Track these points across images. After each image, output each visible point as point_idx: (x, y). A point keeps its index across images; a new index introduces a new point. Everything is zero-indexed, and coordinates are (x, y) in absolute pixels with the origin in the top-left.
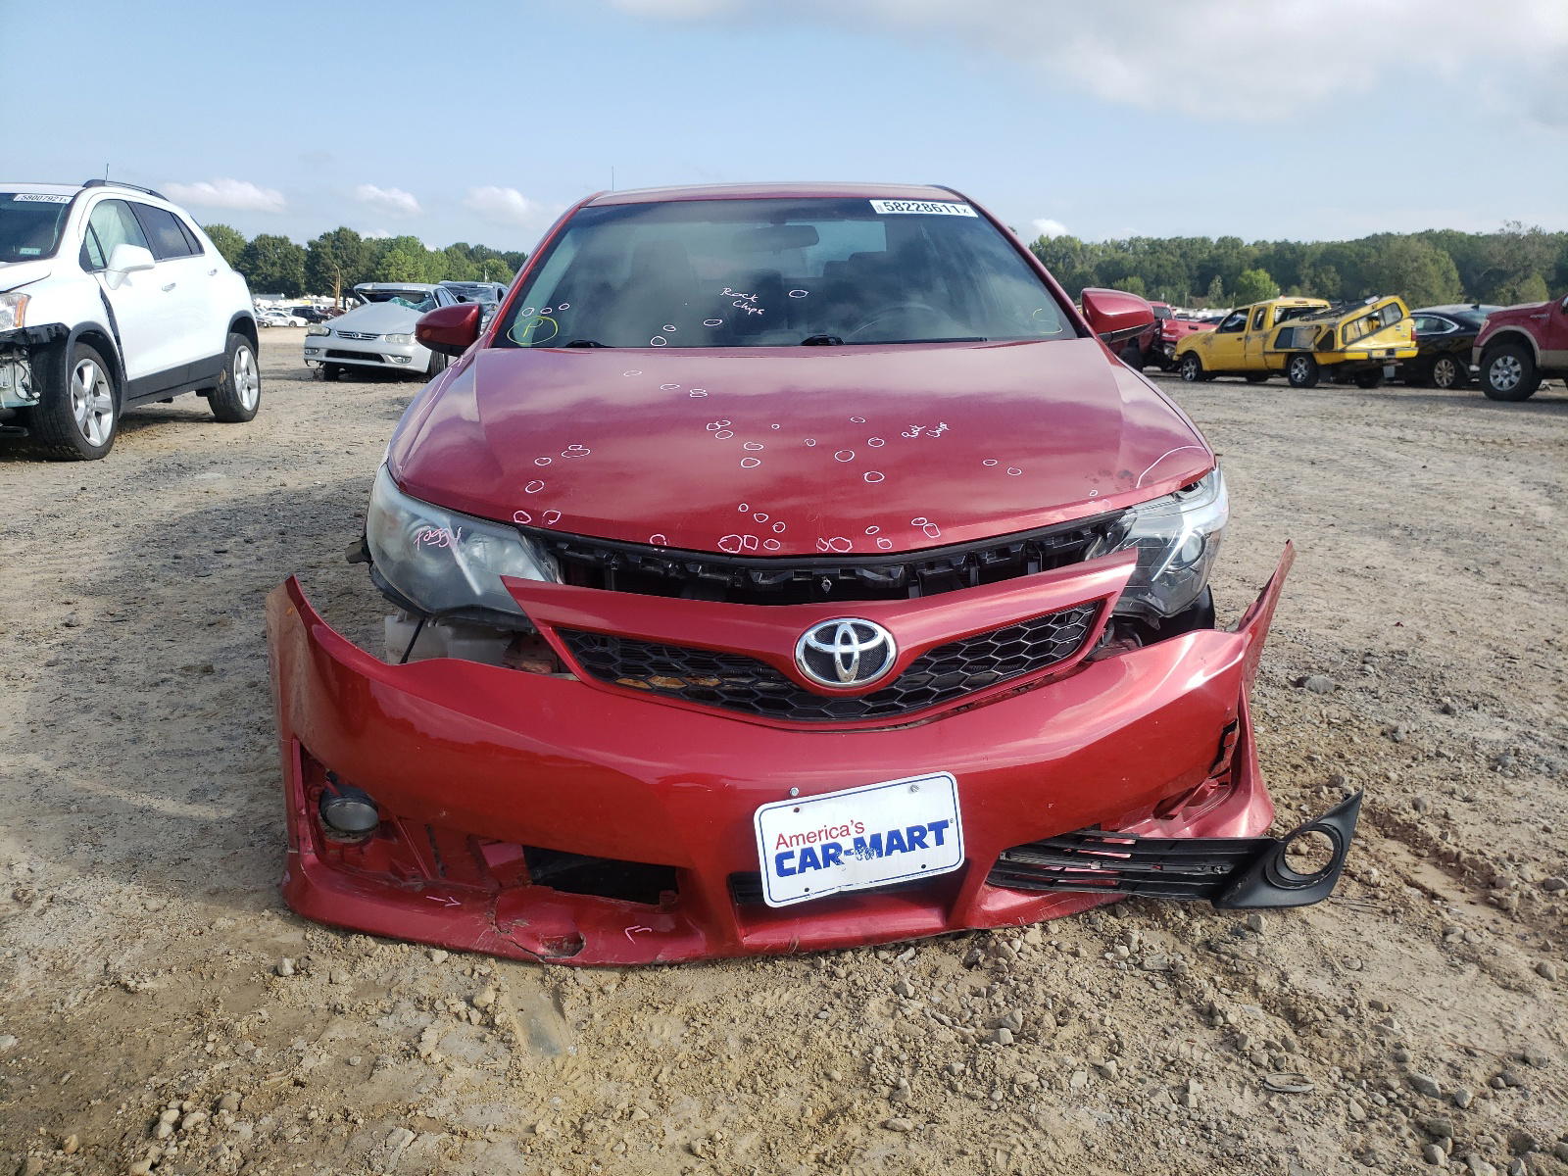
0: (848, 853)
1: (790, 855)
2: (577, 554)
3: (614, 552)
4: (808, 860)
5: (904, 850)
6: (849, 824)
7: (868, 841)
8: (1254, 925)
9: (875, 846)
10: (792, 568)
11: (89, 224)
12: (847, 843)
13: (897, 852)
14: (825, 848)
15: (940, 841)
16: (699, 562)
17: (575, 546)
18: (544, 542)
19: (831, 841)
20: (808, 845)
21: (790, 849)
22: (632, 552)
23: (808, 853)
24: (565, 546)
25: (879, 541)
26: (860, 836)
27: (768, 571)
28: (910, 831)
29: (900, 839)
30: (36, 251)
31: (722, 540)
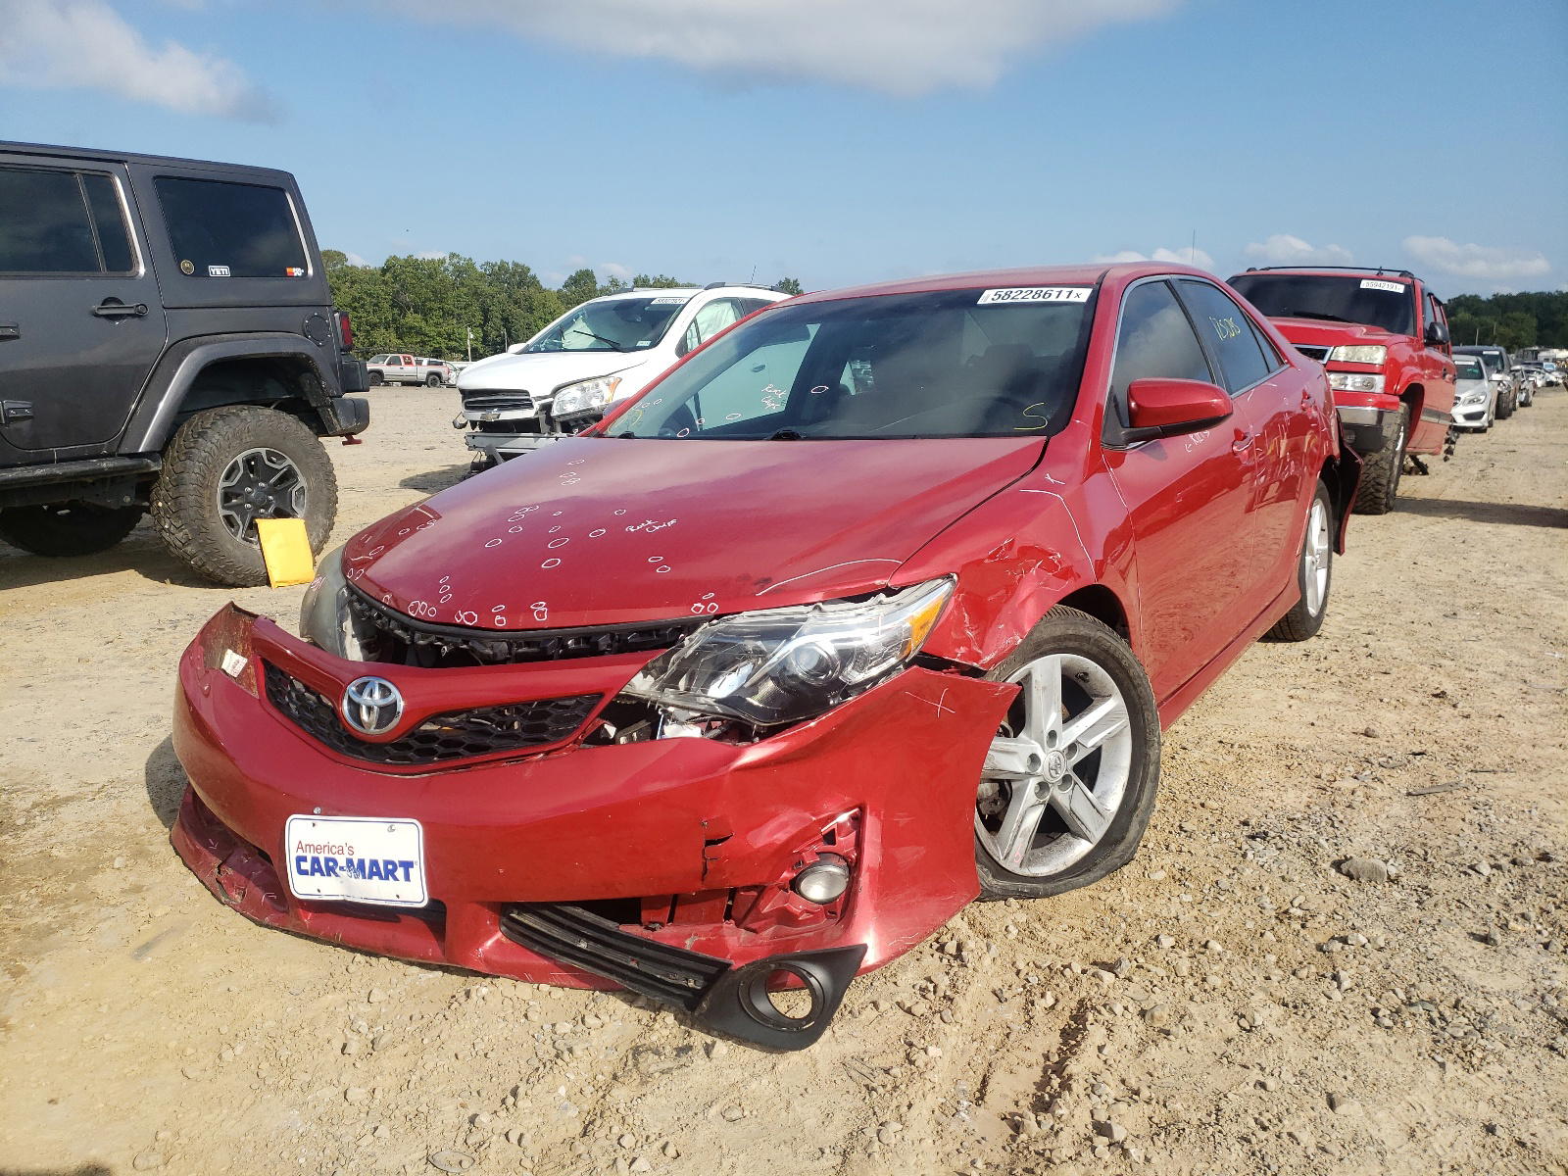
0: (342, 868)
1: (304, 859)
3: (369, 606)
4: (316, 868)
5: (381, 878)
6: (344, 845)
7: (356, 863)
9: (359, 868)
10: (435, 633)
11: (694, 321)
12: (342, 861)
13: (376, 878)
14: (327, 860)
15: (407, 878)
16: (397, 620)
19: (331, 856)
20: (316, 855)
21: (304, 854)
22: (375, 607)
23: (316, 860)
24: (355, 599)
25: (498, 618)
26: (351, 857)
27: (424, 634)
28: (387, 863)
29: (378, 868)
30: (646, 343)
31: (411, 604)
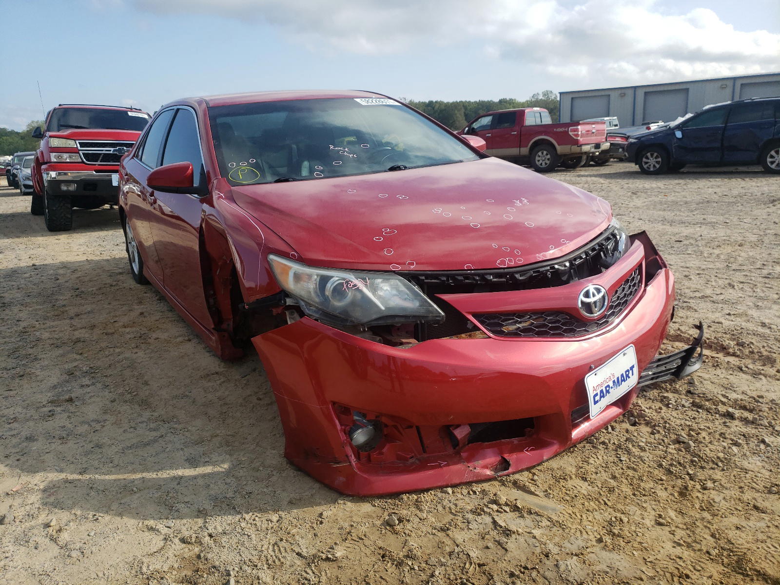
0: (612, 387)
1: (596, 394)
2: (429, 281)
3: (448, 276)
5: (625, 381)
6: (610, 375)
7: (616, 381)
8: (692, 382)
9: (618, 382)
10: (531, 269)
12: (611, 384)
15: (633, 374)
16: (491, 274)
17: (428, 276)
18: (412, 277)
19: (606, 384)
20: (601, 389)
21: (596, 392)
22: (458, 275)
23: (601, 392)
24: (423, 278)
26: (613, 379)
27: (522, 273)
28: (625, 372)
29: (623, 377)
31: (498, 262)
